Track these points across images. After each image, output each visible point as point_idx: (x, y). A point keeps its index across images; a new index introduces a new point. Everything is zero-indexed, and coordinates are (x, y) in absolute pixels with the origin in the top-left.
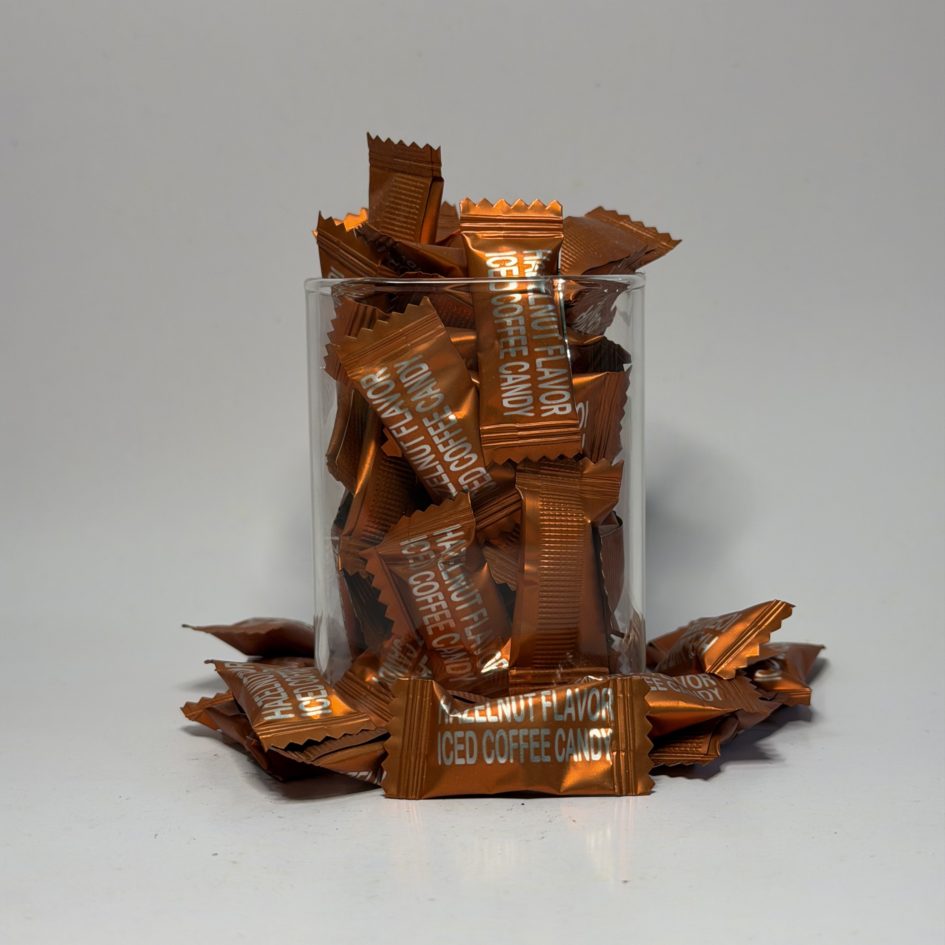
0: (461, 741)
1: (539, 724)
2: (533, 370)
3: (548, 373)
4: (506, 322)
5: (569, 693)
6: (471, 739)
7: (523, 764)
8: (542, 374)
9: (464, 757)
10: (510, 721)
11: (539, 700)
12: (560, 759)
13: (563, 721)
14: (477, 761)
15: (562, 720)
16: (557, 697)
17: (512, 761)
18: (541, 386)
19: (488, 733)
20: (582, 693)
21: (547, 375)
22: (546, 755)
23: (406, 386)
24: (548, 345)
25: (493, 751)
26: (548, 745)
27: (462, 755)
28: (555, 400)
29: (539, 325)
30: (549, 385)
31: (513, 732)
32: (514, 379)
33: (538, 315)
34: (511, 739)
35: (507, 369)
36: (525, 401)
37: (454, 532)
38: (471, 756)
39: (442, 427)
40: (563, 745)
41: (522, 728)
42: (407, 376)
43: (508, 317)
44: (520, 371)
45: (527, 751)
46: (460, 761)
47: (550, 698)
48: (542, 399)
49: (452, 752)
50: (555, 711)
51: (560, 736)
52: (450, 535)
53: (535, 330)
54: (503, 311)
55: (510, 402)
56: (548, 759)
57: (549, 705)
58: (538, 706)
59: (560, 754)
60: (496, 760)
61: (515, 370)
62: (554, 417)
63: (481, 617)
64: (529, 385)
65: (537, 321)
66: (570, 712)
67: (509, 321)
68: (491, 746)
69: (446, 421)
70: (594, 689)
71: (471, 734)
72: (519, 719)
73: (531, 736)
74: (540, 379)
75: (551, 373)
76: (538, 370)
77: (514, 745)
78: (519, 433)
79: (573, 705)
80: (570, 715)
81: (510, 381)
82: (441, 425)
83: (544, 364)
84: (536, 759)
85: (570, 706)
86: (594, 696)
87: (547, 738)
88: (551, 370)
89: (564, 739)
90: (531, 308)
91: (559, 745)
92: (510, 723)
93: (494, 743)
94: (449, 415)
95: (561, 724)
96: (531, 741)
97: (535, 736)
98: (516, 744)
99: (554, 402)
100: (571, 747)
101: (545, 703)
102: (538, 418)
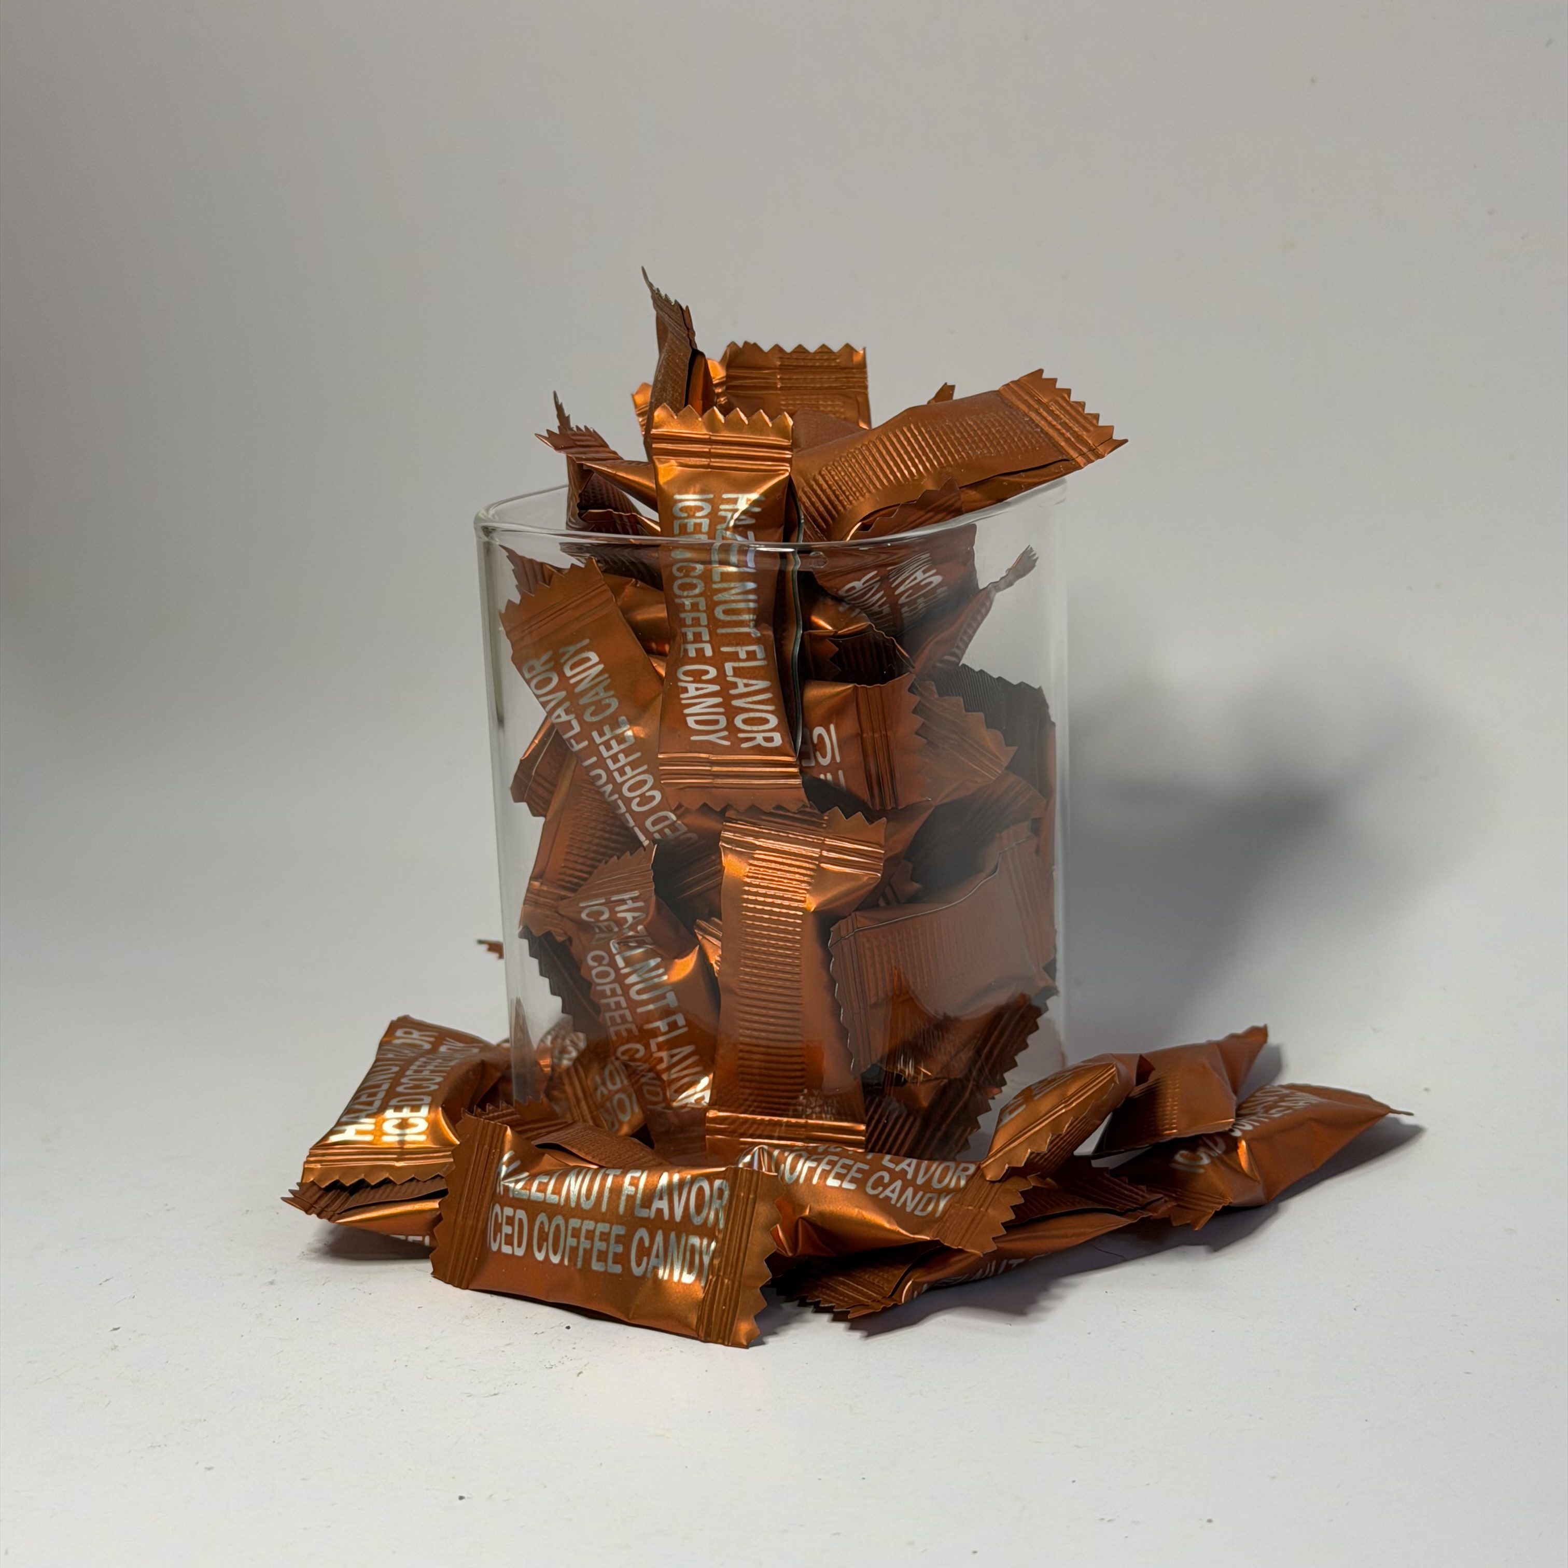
0: (510, 1221)
1: (611, 1217)
2: (721, 678)
3: (742, 685)
4: (684, 604)
5: (664, 1180)
6: (520, 1220)
7: (580, 1270)
8: (735, 686)
9: (512, 1244)
10: (573, 1205)
11: (621, 1182)
12: (637, 1271)
13: (648, 1218)
14: (525, 1254)
15: (646, 1216)
16: (647, 1182)
17: (566, 1262)
18: (735, 703)
19: (542, 1217)
20: (682, 1183)
21: (741, 689)
22: (615, 1262)
23: (572, 681)
24: (738, 645)
25: (545, 1244)
26: (620, 1249)
27: (509, 1240)
28: (755, 725)
29: (725, 612)
30: (746, 703)
31: (574, 1223)
32: (697, 689)
33: (723, 599)
34: (570, 1232)
35: (686, 673)
36: (716, 722)
37: (634, 899)
38: (519, 1245)
39: (616, 748)
40: (644, 1252)
41: (587, 1218)
42: (572, 668)
43: (687, 597)
44: (704, 678)
45: (588, 1253)
46: (507, 1249)
47: (636, 1181)
48: (738, 721)
49: (499, 1235)
50: (638, 1202)
51: (641, 1240)
52: (630, 904)
53: (720, 621)
54: (683, 587)
55: (697, 722)
56: (618, 1269)
57: (632, 1191)
58: (616, 1191)
59: (639, 1265)
60: (547, 1256)
61: (697, 677)
62: (759, 749)
63: (673, 1026)
64: (718, 700)
65: (723, 607)
66: (660, 1207)
67: (687, 602)
68: (543, 1237)
69: (621, 739)
70: (701, 1178)
71: (521, 1214)
72: (586, 1205)
73: (597, 1233)
74: (733, 692)
75: (746, 685)
76: (728, 679)
77: (572, 1242)
78: (715, 769)
79: (666, 1198)
80: (660, 1211)
81: (692, 692)
82: (613, 743)
83: (738, 672)
84: (596, 1266)
85: (661, 1198)
86: (701, 1189)
87: (619, 1239)
88: (745, 681)
89: (647, 1244)
90: (715, 586)
91: (638, 1251)
92: (572, 1209)
93: (548, 1234)
94: (625, 731)
95: (644, 1222)
96: (597, 1239)
97: (602, 1234)
98: (575, 1240)
99: (755, 728)
100: (657, 1256)
101: (628, 1188)
102: (735, 749)
